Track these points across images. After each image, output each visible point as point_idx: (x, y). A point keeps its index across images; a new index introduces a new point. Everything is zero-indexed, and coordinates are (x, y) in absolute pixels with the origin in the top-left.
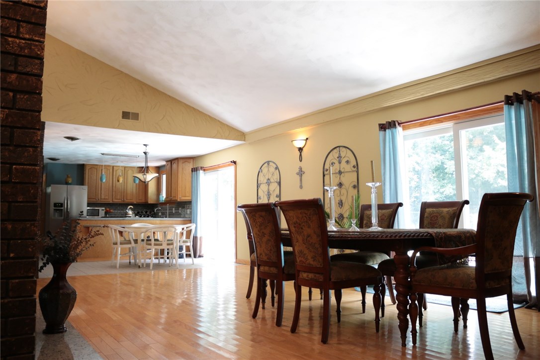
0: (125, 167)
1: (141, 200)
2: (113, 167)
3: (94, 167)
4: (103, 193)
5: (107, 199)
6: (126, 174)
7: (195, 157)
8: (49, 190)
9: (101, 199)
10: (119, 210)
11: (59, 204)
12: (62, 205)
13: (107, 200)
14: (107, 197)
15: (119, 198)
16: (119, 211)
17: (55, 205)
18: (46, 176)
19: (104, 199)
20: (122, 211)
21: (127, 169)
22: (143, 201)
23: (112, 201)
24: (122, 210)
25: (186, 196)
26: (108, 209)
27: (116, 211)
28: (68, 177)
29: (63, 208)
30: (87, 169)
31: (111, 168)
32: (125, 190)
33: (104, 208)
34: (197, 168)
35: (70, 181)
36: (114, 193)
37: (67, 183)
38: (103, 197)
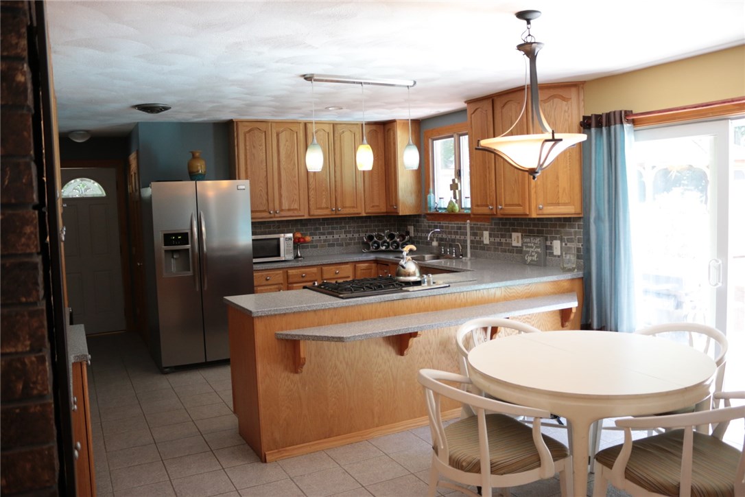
0: (334, 125)
1: (378, 206)
2: (305, 124)
3: (259, 126)
4: (284, 193)
5: (296, 209)
6: (337, 143)
7: (583, 83)
8: (147, 192)
9: (282, 210)
10: (324, 234)
11: (176, 235)
12: (184, 238)
13: (296, 213)
14: (296, 206)
15: (324, 205)
16: (323, 237)
17: (169, 238)
18: (138, 158)
19: (289, 210)
20: (330, 237)
21: (339, 128)
22: (382, 208)
23: (309, 215)
24: (329, 233)
25: (558, 204)
26: (299, 235)
27: (316, 238)
28: (194, 157)
29: (189, 246)
30: (242, 131)
31: (302, 126)
32: (339, 184)
33: (290, 235)
34: (608, 115)
35: (200, 167)
36: (312, 193)
37: (194, 176)
38: (285, 206)
